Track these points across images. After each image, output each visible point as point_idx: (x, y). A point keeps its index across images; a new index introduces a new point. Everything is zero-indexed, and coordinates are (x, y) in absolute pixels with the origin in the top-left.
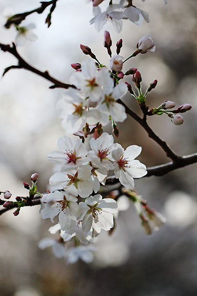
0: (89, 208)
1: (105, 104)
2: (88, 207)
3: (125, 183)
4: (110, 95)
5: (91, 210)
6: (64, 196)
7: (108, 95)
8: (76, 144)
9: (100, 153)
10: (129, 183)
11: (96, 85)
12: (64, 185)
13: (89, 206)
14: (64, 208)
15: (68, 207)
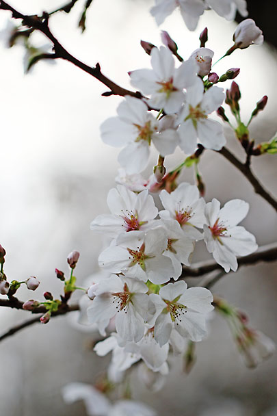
0: (166, 305)
1: (190, 120)
2: (163, 302)
3: (223, 262)
4: (199, 106)
5: (168, 307)
6: (126, 284)
7: (194, 106)
8: (138, 200)
9: (177, 216)
10: (228, 262)
11: (175, 90)
12: (124, 267)
13: (165, 300)
14: (125, 304)
15: (130, 303)
